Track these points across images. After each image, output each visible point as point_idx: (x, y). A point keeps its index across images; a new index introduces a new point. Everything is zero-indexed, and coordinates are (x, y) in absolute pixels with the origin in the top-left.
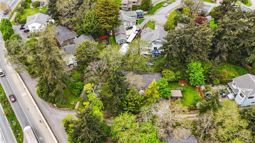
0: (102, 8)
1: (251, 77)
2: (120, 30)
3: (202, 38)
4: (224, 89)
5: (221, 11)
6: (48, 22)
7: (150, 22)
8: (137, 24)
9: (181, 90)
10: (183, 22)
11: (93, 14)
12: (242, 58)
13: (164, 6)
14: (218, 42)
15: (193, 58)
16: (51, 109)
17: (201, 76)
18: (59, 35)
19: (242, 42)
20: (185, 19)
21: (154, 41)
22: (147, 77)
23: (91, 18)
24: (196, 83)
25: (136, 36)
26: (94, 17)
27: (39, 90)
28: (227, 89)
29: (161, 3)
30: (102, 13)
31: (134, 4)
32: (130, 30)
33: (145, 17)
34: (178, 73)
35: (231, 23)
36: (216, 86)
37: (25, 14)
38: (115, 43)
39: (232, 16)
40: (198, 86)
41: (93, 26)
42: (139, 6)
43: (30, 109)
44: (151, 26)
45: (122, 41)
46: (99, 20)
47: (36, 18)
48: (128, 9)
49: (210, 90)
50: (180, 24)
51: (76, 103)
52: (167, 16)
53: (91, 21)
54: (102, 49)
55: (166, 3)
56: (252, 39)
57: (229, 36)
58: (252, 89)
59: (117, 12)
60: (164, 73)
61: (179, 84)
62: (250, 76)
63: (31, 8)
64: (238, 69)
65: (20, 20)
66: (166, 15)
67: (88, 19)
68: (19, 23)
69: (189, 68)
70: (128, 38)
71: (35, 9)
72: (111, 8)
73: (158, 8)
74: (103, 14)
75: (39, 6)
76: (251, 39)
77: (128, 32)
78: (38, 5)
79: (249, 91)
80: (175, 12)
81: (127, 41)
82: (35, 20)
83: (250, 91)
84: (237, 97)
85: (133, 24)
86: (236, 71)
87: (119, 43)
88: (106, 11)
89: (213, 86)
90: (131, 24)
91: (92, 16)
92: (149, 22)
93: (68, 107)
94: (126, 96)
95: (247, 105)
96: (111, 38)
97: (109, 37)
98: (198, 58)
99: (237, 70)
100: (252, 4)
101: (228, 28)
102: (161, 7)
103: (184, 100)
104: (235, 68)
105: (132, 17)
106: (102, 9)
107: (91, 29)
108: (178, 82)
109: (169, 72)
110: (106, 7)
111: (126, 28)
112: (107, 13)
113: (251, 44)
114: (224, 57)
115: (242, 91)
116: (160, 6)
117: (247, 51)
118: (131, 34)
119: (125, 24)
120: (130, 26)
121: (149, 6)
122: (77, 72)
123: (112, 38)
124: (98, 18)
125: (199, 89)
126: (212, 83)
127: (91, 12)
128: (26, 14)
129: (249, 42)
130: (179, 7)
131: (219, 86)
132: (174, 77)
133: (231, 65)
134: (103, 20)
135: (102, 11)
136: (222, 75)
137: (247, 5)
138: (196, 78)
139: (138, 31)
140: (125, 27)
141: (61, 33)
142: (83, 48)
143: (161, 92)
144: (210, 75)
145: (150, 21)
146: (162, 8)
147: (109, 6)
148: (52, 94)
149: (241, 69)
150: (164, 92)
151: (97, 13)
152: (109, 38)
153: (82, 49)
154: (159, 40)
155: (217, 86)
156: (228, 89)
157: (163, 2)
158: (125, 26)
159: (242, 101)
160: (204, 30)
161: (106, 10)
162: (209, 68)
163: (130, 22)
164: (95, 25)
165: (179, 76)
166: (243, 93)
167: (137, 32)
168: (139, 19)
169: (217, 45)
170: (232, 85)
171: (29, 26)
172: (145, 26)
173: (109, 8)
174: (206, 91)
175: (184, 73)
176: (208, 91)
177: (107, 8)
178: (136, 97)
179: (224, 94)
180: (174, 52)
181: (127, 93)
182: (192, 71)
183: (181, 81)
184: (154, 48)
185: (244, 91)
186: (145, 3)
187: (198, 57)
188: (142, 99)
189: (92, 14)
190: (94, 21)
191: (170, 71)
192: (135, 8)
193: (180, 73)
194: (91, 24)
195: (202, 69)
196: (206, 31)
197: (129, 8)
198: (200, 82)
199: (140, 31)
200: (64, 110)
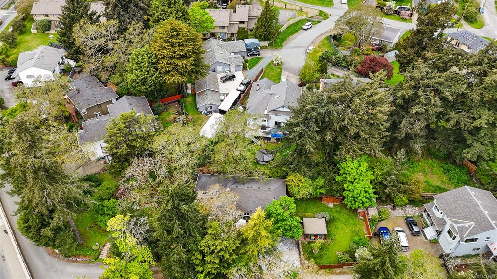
0: (165, 41)
1: (472, 193)
2: (208, 83)
3: (367, 111)
4: (417, 215)
5: (413, 49)
6: (62, 64)
7: (273, 64)
8: (244, 68)
9: (325, 218)
10: (339, 64)
11: (146, 55)
12: (455, 149)
13: (305, 30)
14: (404, 117)
15: (349, 152)
16: (48, 259)
17: (366, 189)
18: (78, 95)
19: (454, 118)
20: (344, 60)
21: (274, 110)
22: (254, 190)
23: (141, 62)
24: (357, 204)
25: (240, 95)
26: (148, 62)
27: (21, 222)
28: (422, 215)
29: (299, 21)
30: (165, 52)
31: (242, 26)
32: (229, 83)
33: (263, 53)
34: (320, 181)
35: (430, 78)
36: (400, 208)
37: (18, 47)
38: (196, 110)
39: (434, 62)
40: (361, 210)
41: (146, 78)
42: (251, 30)
43: (6, 258)
44: (274, 74)
45: (211, 107)
46: (159, 66)
47: (36, 57)
48: (229, 36)
49: (386, 218)
50: (333, 68)
51: (104, 246)
52: (308, 51)
53: (141, 67)
54: (167, 123)
55: (309, 23)
56: (475, 112)
57: (426, 105)
58: (473, 223)
59: (197, 50)
60: (291, 180)
61: (324, 202)
62: (470, 192)
63: (32, 32)
64: (449, 171)
65: (7, 59)
66: (306, 50)
67: (135, 65)
68: (4, 65)
69: (341, 172)
70: (222, 101)
71: (41, 36)
72: (184, 41)
73: (292, 33)
74: (165, 54)
75: (49, 30)
76: (473, 112)
77: (223, 87)
78: (47, 28)
79: (467, 226)
80: (326, 42)
81: (220, 108)
82: (33, 61)
83: (470, 226)
84: (442, 236)
85: (237, 69)
86: (444, 173)
87: (204, 111)
88: (172, 49)
89: (394, 208)
90: (233, 69)
91: (144, 59)
92: (270, 64)
93: (85, 256)
94: (199, 241)
95: (464, 254)
96: (189, 100)
97: (183, 97)
98: (360, 153)
99: (446, 172)
100: (486, 23)
101: (423, 88)
102: (297, 31)
103: (330, 241)
104: (442, 167)
105: (236, 53)
106: (165, 45)
107: (143, 85)
108: (320, 199)
109: (301, 181)
110: (173, 40)
111: (221, 78)
112: (175, 52)
113: (473, 123)
114: (418, 147)
115: (453, 226)
116: (297, 29)
117: (466, 136)
118: (230, 91)
119: (220, 68)
120: (229, 74)
121: (270, 32)
122: (111, 176)
123: (191, 100)
124: (157, 62)
125: (364, 215)
126: (392, 202)
127: (142, 50)
128: (22, 46)
129: (468, 118)
130: (333, 33)
131: (407, 209)
132: (311, 190)
133: (434, 159)
134: (167, 66)
135: (164, 48)
136: (413, 187)
137: (476, 26)
138: (358, 194)
139: (245, 84)
140: (220, 76)
141: (83, 90)
142: (120, 129)
143: (279, 227)
144: (386, 186)
145: (272, 62)
146: (301, 33)
147: (179, 37)
148: (47, 232)
149: (455, 171)
150: (287, 227)
151: (154, 53)
152: (185, 99)
153: (117, 130)
154: (284, 107)
155: (402, 209)
156: (425, 215)
157: (303, 20)
158: (219, 73)
159: (453, 247)
160: (372, 95)
161: (172, 46)
162: (385, 171)
163: (231, 66)
164: (150, 77)
165: (322, 187)
166: (455, 230)
167: (242, 88)
168: (249, 58)
169: (401, 122)
170: (433, 209)
171: (20, 74)
172: (260, 75)
173: (179, 42)
174: (379, 221)
175: (333, 182)
176: (382, 220)
177: (176, 42)
178: (221, 244)
179: (416, 229)
180: (308, 141)
181: (204, 235)
182: (348, 179)
183: (327, 198)
184: (276, 123)
185: (456, 226)
186: (262, 25)
187: (361, 149)
188: (235, 248)
189: (143, 55)
190: (148, 69)
191: (302, 178)
192: (242, 35)
193: (325, 182)
194: (141, 74)
195: (369, 173)
196: (376, 97)
197: (231, 34)
198: (367, 202)
199: (248, 85)
200: (76, 261)
